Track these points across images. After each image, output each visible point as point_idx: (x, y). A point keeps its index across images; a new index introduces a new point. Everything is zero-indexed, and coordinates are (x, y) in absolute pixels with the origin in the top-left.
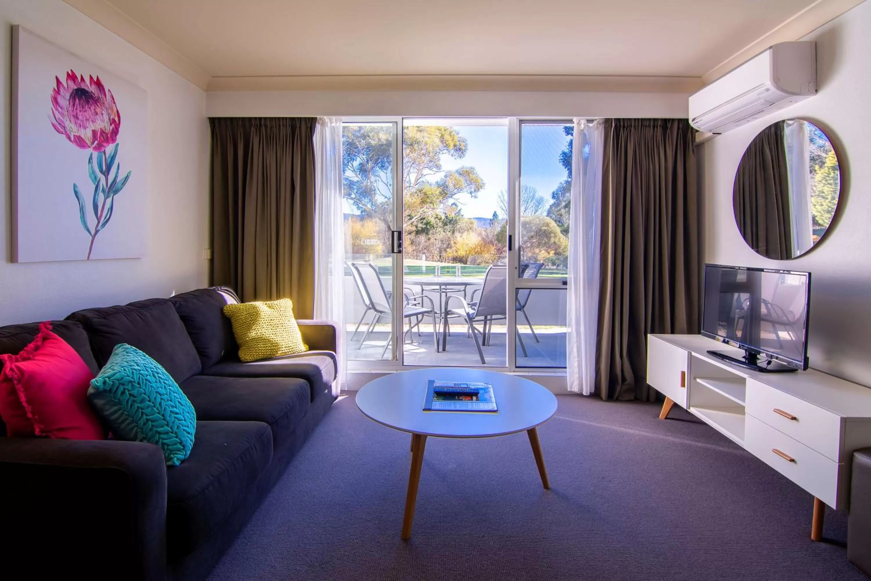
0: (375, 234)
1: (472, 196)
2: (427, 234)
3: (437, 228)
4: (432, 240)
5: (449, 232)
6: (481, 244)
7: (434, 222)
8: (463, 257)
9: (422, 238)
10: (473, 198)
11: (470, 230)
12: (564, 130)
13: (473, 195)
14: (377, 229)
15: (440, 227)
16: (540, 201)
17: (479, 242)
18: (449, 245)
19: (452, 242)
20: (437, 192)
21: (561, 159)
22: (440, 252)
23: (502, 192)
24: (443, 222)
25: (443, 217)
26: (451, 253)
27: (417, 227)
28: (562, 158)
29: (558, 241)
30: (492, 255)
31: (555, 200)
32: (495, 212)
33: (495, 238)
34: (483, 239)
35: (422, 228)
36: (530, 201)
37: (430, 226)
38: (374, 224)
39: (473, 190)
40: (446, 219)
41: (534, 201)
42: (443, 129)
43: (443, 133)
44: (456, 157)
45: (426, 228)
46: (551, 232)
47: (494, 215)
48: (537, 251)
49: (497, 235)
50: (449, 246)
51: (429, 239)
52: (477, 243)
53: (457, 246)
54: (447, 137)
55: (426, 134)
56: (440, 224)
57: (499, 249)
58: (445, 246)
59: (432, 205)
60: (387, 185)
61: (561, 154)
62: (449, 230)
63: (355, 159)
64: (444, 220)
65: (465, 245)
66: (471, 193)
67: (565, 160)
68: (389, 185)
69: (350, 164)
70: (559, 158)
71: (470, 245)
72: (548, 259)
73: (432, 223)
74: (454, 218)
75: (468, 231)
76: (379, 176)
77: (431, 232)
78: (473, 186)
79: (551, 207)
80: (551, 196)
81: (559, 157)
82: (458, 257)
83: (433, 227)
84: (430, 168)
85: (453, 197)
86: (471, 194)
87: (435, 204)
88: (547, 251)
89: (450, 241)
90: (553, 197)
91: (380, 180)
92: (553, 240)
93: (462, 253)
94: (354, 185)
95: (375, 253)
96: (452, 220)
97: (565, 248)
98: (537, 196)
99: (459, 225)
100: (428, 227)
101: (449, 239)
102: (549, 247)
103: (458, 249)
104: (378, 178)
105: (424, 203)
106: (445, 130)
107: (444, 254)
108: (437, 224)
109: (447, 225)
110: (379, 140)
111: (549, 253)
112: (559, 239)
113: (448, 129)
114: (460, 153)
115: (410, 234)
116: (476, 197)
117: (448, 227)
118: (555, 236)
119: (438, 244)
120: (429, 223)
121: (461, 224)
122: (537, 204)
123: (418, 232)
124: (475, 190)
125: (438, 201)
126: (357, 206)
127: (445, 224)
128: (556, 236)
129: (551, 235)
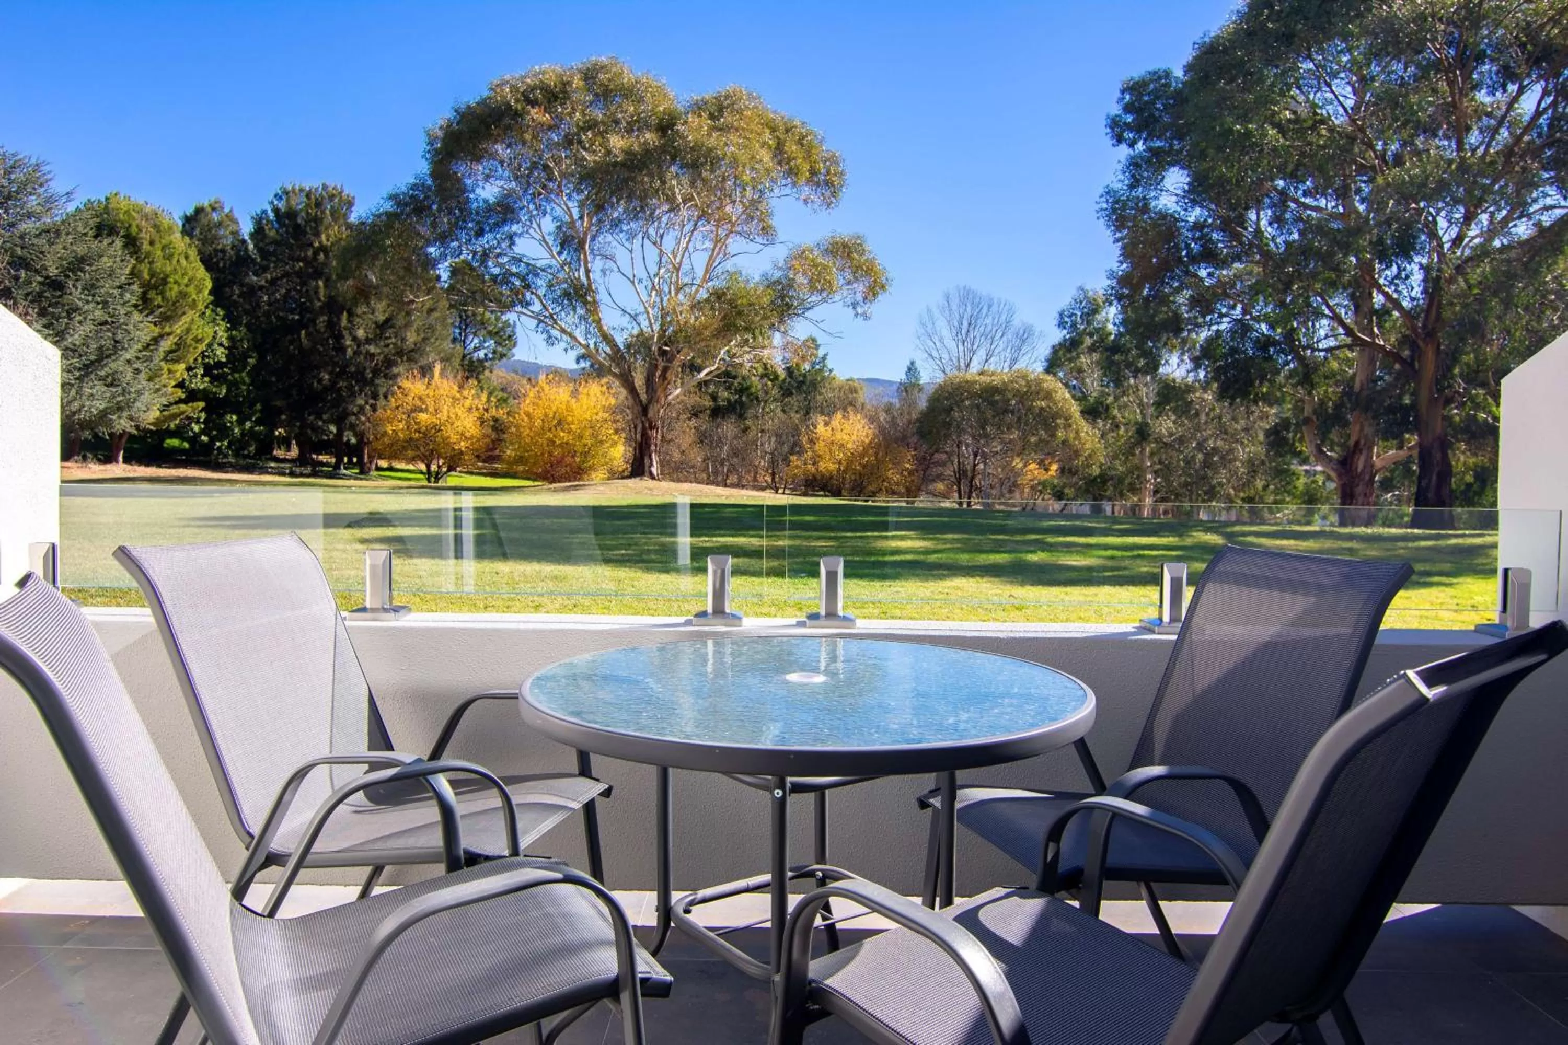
0: (606, 415)
1: (856, 315)
2: (741, 416)
3: (766, 402)
4: (751, 434)
5: (797, 412)
6: (880, 445)
7: (760, 387)
8: (831, 477)
9: (728, 428)
10: (860, 319)
11: (849, 409)
12: (1108, 130)
13: (859, 310)
14: (613, 401)
15: (774, 400)
16: (1025, 336)
17: (873, 439)
18: (795, 444)
19: (804, 440)
20: (766, 300)
21: (1102, 210)
22: (773, 463)
23: (929, 311)
24: (781, 388)
25: (782, 374)
26: (799, 465)
27: (714, 398)
28: (1105, 206)
29: (1075, 439)
30: (905, 473)
31: (1065, 332)
32: (912, 363)
33: (913, 429)
34: (882, 430)
35: (729, 400)
36: (999, 334)
37: (748, 396)
38: (605, 388)
39: (859, 297)
40: (788, 380)
41: (1010, 335)
42: (782, 129)
43: (782, 137)
44: (816, 206)
45: (739, 402)
46: (1057, 413)
47: (909, 369)
48: (1017, 463)
49: (918, 420)
50: (796, 448)
51: (746, 430)
52: (867, 441)
53: (817, 447)
54: (792, 148)
55: (733, 137)
56: (774, 392)
57: (924, 458)
58: (786, 448)
59: (749, 336)
60: (633, 282)
61: (1102, 196)
62: (796, 408)
63: (548, 210)
64: (784, 380)
65: (836, 448)
66: (854, 305)
67: (1114, 211)
68: (636, 282)
69: (534, 225)
70: (1098, 207)
71: (850, 446)
72: (1044, 484)
73: (753, 390)
74: (809, 378)
75: (845, 410)
76: (611, 258)
77: (750, 412)
78: (860, 287)
79: (1055, 350)
80: (1056, 322)
81: (1098, 203)
82: (819, 477)
83: (757, 398)
84: (746, 235)
85: (806, 314)
86: (854, 308)
87: (757, 332)
88: (1041, 463)
89: (799, 434)
90: (1061, 324)
91: (616, 269)
92: (1061, 434)
93: (828, 466)
94: (537, 275)
95: (607, 464)
96: (803, 382)
97: (1090, 455)
98: (1016, 322)
99: (821, 394)
100: (744, 399)
101: (796, 432)
102: (1052, 454)
103: (819, 456)
104: (610, 264)
105: (729, 330)
106: (787, 131)
107: (783, 468)
108: (767, 393)
109: (791, 394)
110: (609, 152)
111: (1047, 470)
112: (1077, 432)
113: (796, 127)
114: (828, 194)
115: (696, 415)
116: (866, 317)
117: (795, 400)
118: (1068, 426)
119: (769, 445)
120: (748, 388)
121: (826, 394)
122: (1018, 342)
123: (717, 412)
124: (865, 298)
125: (766, 324)
126: (545, 336)
127: (787, 393)
128: (1070, 426)
129: (1058, 421)
